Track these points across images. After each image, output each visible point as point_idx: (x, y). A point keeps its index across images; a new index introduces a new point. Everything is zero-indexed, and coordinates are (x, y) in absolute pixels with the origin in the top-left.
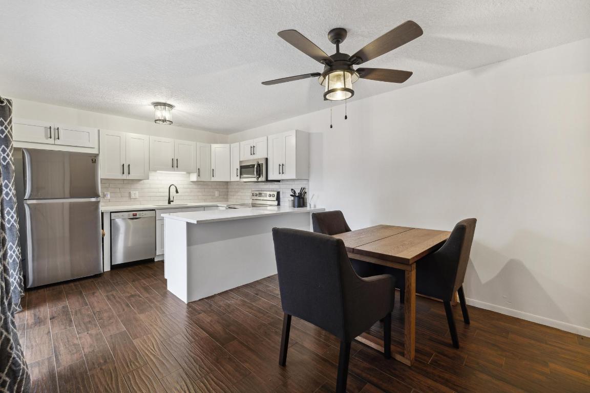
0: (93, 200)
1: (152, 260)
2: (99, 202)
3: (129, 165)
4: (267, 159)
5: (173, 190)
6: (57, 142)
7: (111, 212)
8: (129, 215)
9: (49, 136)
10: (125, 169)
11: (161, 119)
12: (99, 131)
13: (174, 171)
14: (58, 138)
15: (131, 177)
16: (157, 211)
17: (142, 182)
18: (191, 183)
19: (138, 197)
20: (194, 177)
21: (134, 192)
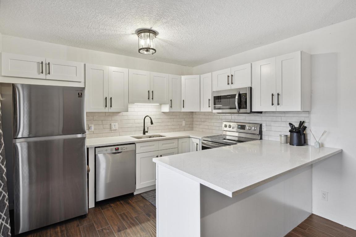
0: (79, 136)
1: (132, 195)
2: (85, 138)
3: (111, 98)
4: (251, 88)
5: (148, 120)
6: (48, 77)
7: (95, 148)
8: (111, 150)
9: (41, 71)
10: (108, 102)
11: (144, 47)
12: (85, 65)
13: (150, 103)
14: (49, 73)
15: (113, 110)
16: (137, 144)
17: (121, 114)
18: (163, 114)
19: (117, 129)
20: (166, 109)
21: (114, 124)
